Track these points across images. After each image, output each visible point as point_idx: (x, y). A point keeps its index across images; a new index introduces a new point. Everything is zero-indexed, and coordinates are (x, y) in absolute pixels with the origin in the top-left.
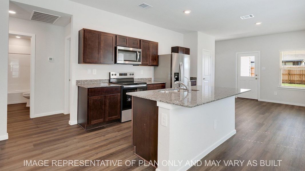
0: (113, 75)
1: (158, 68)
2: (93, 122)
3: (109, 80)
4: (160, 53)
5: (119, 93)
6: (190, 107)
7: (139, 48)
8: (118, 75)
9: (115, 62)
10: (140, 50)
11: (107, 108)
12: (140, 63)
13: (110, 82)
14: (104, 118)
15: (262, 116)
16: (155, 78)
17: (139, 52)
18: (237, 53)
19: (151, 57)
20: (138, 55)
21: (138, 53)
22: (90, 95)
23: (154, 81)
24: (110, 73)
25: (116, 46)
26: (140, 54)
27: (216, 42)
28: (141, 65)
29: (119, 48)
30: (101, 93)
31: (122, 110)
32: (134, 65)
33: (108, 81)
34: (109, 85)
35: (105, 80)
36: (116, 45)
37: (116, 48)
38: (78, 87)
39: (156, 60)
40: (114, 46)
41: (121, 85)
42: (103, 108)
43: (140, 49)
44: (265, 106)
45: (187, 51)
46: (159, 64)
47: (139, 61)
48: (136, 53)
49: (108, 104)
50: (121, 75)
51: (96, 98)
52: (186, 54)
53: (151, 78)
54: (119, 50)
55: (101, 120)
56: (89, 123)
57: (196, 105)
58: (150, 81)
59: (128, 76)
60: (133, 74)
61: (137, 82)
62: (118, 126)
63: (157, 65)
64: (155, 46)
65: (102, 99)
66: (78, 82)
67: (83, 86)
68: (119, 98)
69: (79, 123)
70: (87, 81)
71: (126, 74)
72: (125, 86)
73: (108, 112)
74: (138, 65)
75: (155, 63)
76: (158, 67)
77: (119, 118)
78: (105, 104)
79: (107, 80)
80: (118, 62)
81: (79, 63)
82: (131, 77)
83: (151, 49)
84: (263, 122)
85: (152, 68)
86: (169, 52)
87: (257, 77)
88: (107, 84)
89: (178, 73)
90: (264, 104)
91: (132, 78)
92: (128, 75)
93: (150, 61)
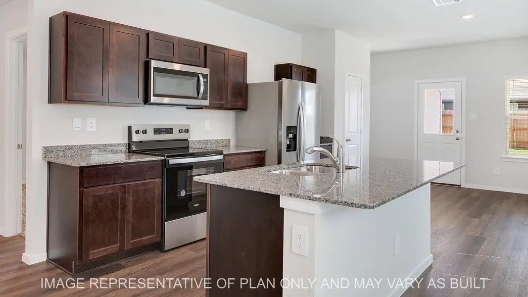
0: (137, 132)
1: (245, 115)
2: (94, 253)
3: (129, 146)
4: (251, 79)
5: (158, 178)
6: (370, 208)
7: (203, 64)
8: (150, 132)
9: (146, 101)
10: (207, 71)
11: (129, 217)
12: (206, 103)
13: (130, 151)
14: (123, 243)
15: (476, 221)
16: (237, 140)
17: (205, 76)
18: (417, 82)
19: (230, 88)
20: (202, 83)
21: (201, 78)
22: (85, 186)
23: (237, 146)
24: (130, 128)
25: (148, 60)
26: (205, 80)
27: (374, 55)
28: (206, 107)
29: (154, 64)
30: (114, 180)
31: (165, 221)
32: (189, 107)
33: (124, 149)
34: (129, 158)
35: (119, 145)
36: (148, 57)
37: (147, 65)
38: (49, 163)
39: (241, 96)
40: (143, 57)
41: (163, 158)
42: (119, 216)
43: (206, 67)
44: (477, 198)
45: (310, 75)
46: (249, 106)
47: (204, 98)
48: (197, 78)
49: (130, 207)
50: (157, 131)
51: (103, 193)
52: (308, 81)
53: (229, 140)
54: (157, 70)
55: (114, 248)
56: (84, 256)
57: (381, 202)
58: (228, 146)
59: (176, 136)
60: (187, 130)
61: (196, 151)
62: (157, 260)
63: (244, 108)
64: (241, 60)
65: (117, 194)
66: (47, 150)
67: (60, 161)
68: (158, 190)
69: (51, 257)
70: (70, 148)
71: (169, 131)
72: (173, 161)
73: (130, 227)
74: (200, 108)
75: (240, 104)
76: (247, 113)
77: (159, 239)
78: (123, 208)
79: (123, 144)
80: (153, 99)
81: (50, 102)
82: (183, 136)
83: (230, 68)
84: (482, 234)
85: (231, 114)
86: (270, 76)
87: (458, 135)
88: (123, 155)
89: (295, 128)
90: (474, 195)
91: (184, 140)
92: (176, 131)
93: (230, 98)
